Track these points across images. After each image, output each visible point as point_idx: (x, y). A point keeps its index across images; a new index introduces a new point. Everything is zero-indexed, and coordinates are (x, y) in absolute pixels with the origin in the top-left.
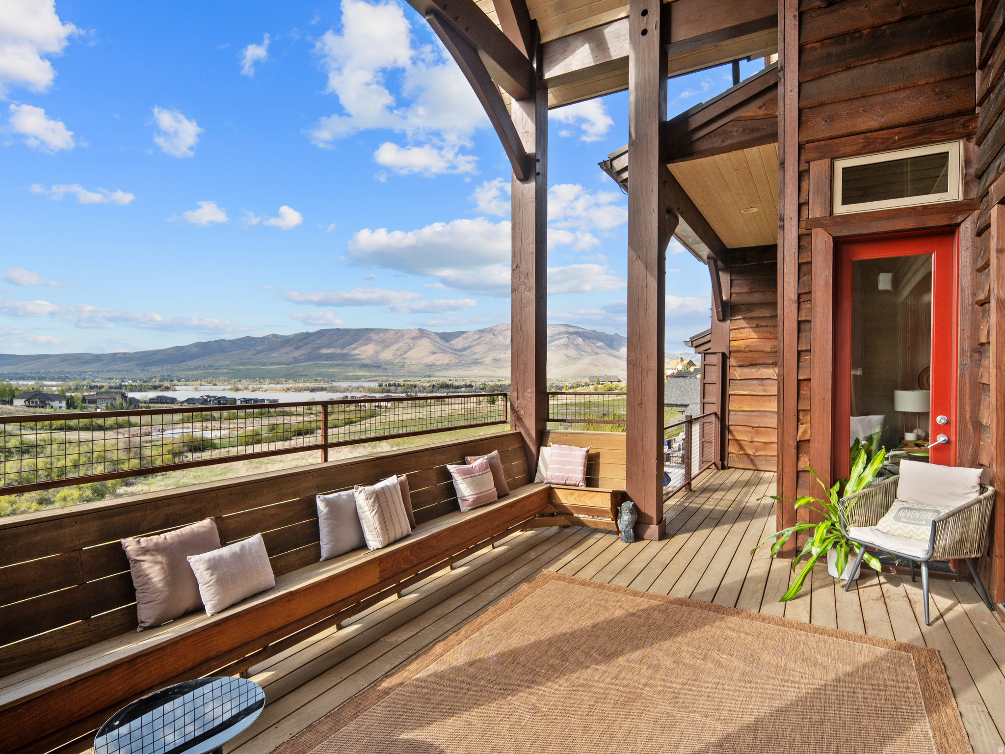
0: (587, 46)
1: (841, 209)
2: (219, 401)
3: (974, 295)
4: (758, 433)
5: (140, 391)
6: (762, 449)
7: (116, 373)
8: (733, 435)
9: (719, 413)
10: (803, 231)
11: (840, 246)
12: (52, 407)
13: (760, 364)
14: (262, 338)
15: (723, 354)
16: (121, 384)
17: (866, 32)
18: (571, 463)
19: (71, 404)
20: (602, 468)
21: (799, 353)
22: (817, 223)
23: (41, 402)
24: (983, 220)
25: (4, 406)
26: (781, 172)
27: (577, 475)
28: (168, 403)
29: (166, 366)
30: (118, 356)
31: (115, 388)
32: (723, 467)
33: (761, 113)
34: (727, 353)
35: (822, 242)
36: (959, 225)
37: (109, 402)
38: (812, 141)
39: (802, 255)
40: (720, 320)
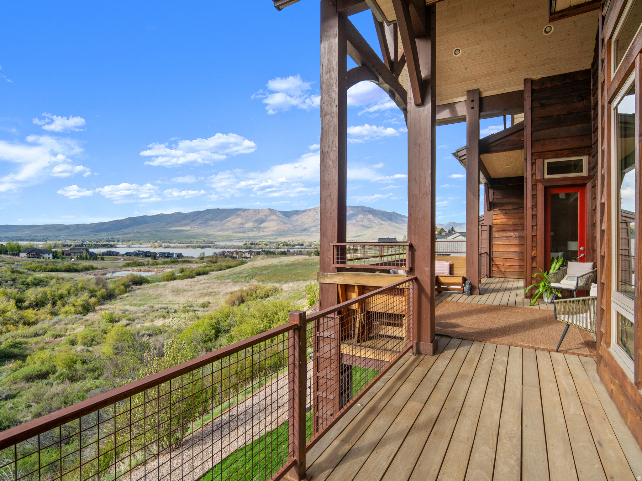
0: (448, 110)
1: (547, 176)
2: (146, 254)
3: (592, 207)
4: (506, 261)
5: (94, 248)
6: (508, 268)
7: (79, 236)
8: (494, 262)
9: (488, 252)
10: (533, 183)
11: (546, 189)
12: (44, 258)
13: (507, 230)
14: (170, 214)
15: (490, 226)
16: (82, 244)
17: (555, 116)
18: (444, 267)
19: (55, 256)
20: (455, 269)
21: (532, 226)
22: (538, 181)
23: (37, 254)
24: (594, 183)
25: (14, 257)
26: (525, 162)
27: (447, 272)
28: (114, 255)
29: (110, 232)
30: (80, 226)
31: (79, 246)
32: (490, 277)
33: (517, 139)
34: (492, 225)
35: (540, 188)
36: (587, 184)
37: (79, 254)
38: (536, 153)
39: (533, 192)
40: (488, 211)
